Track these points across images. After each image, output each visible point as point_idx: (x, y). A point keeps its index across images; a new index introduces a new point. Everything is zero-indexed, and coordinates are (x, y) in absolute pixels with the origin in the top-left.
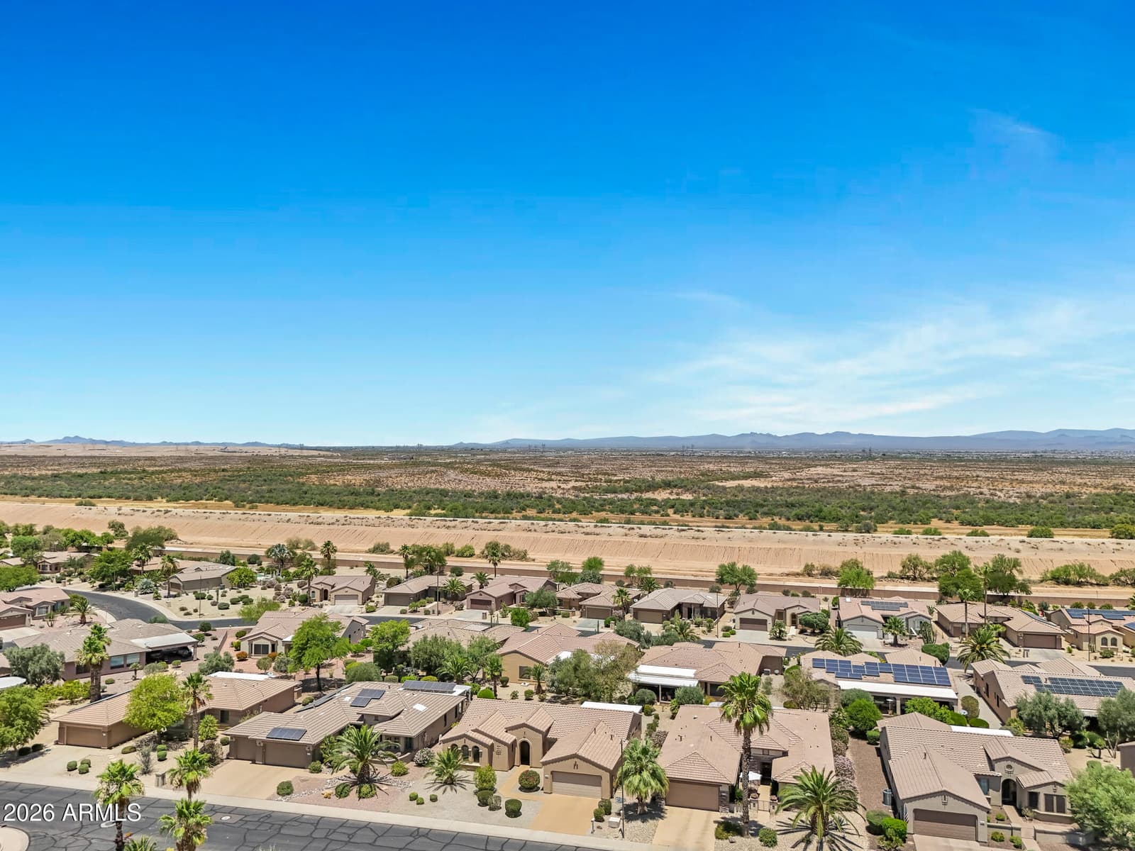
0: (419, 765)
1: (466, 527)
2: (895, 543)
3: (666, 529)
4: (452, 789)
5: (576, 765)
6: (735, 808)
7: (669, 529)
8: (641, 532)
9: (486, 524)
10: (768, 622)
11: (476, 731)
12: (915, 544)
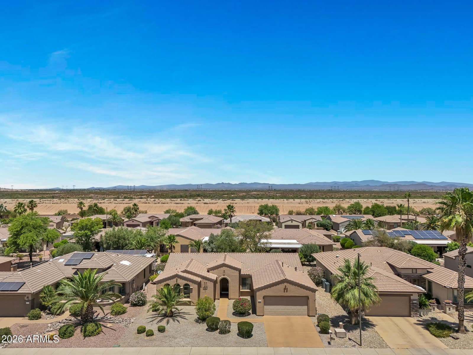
0: (134, 305)
3: (217, 200)
5: (285, 289)
7: (218, 200)
8: (205, 202)
11: (186, 271)
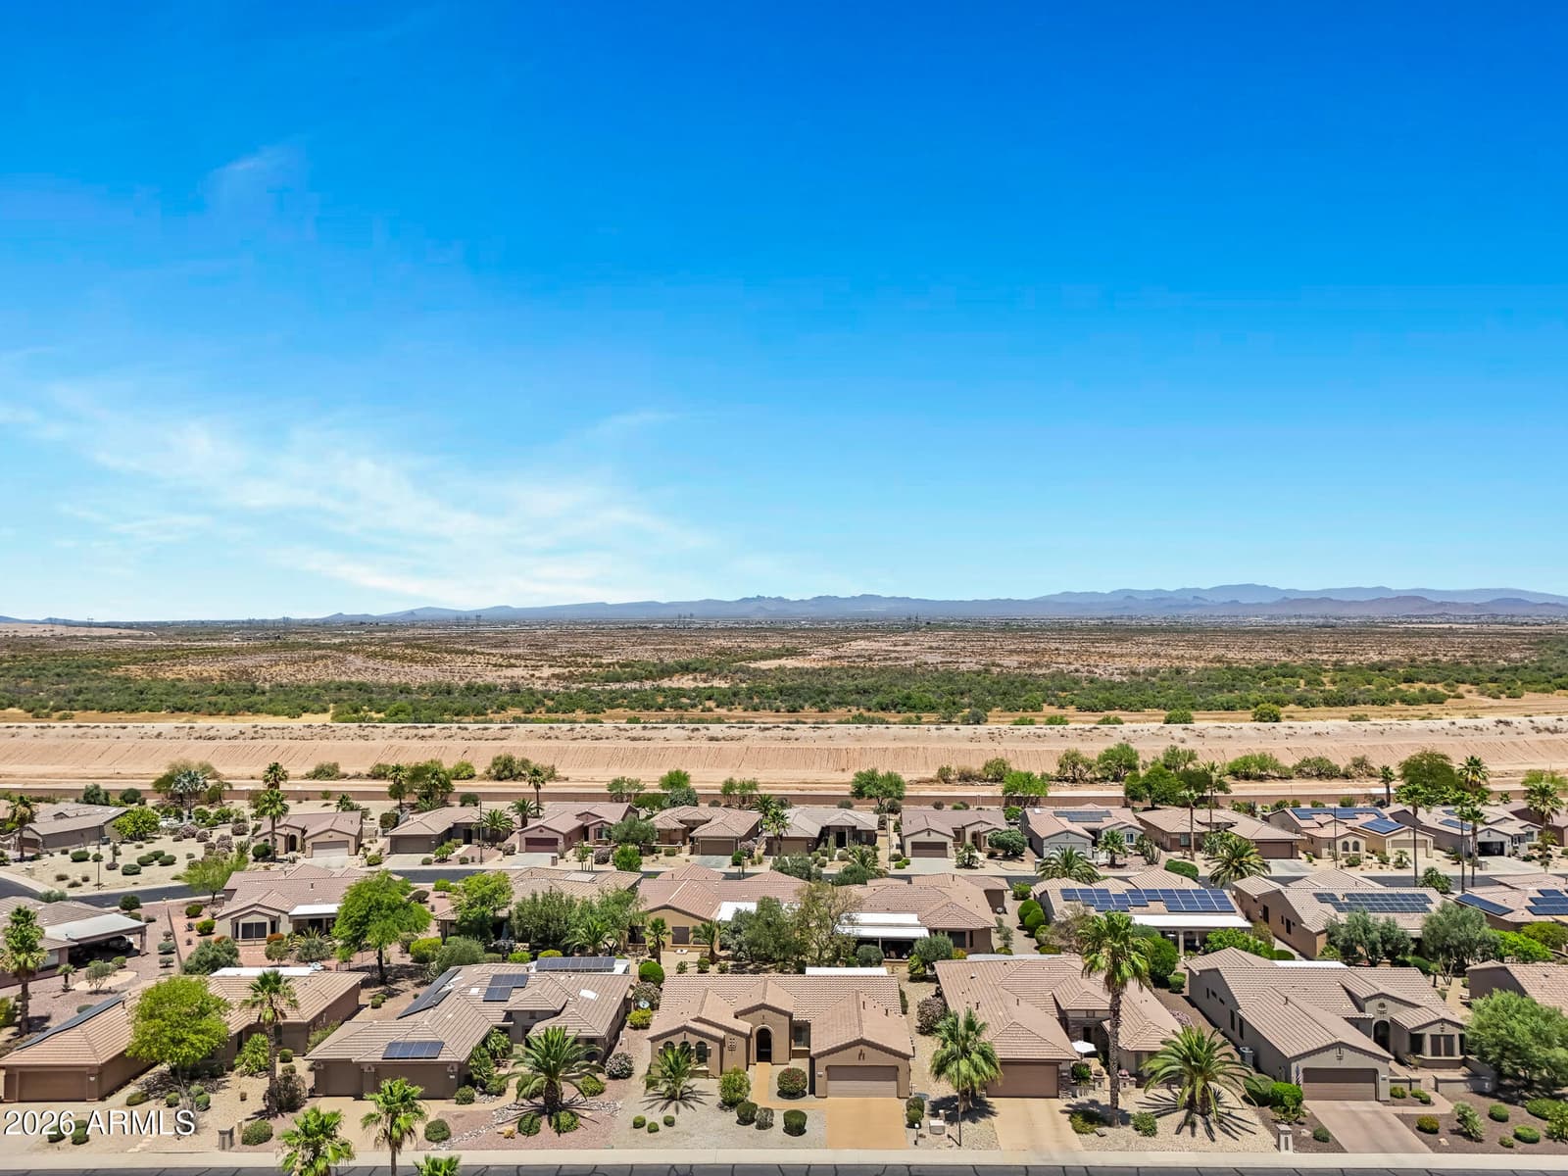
0: (613, 1077)
1: (450, 737)
2: (1039, 737)
3: (743, 728)
4: (685, 1105)
5: (861, 1055)
6: (1078, 1091)
7: (748, 728)
8: (710, 733)
9: (481, 732)
10: (948, 845)
11: (699, 1020)
12: (1062, 736)
